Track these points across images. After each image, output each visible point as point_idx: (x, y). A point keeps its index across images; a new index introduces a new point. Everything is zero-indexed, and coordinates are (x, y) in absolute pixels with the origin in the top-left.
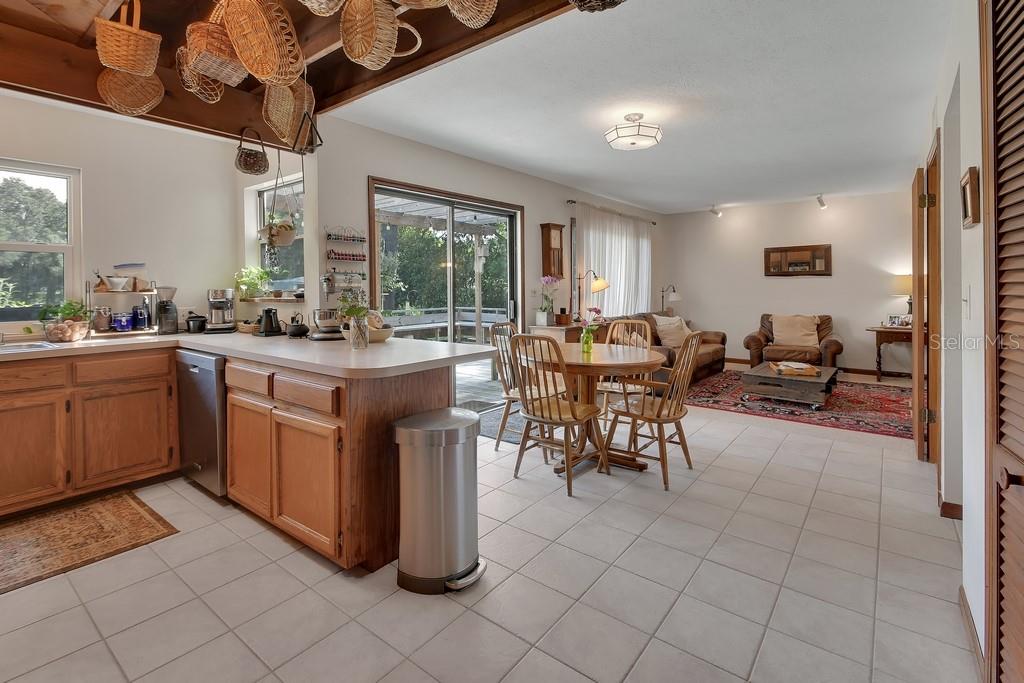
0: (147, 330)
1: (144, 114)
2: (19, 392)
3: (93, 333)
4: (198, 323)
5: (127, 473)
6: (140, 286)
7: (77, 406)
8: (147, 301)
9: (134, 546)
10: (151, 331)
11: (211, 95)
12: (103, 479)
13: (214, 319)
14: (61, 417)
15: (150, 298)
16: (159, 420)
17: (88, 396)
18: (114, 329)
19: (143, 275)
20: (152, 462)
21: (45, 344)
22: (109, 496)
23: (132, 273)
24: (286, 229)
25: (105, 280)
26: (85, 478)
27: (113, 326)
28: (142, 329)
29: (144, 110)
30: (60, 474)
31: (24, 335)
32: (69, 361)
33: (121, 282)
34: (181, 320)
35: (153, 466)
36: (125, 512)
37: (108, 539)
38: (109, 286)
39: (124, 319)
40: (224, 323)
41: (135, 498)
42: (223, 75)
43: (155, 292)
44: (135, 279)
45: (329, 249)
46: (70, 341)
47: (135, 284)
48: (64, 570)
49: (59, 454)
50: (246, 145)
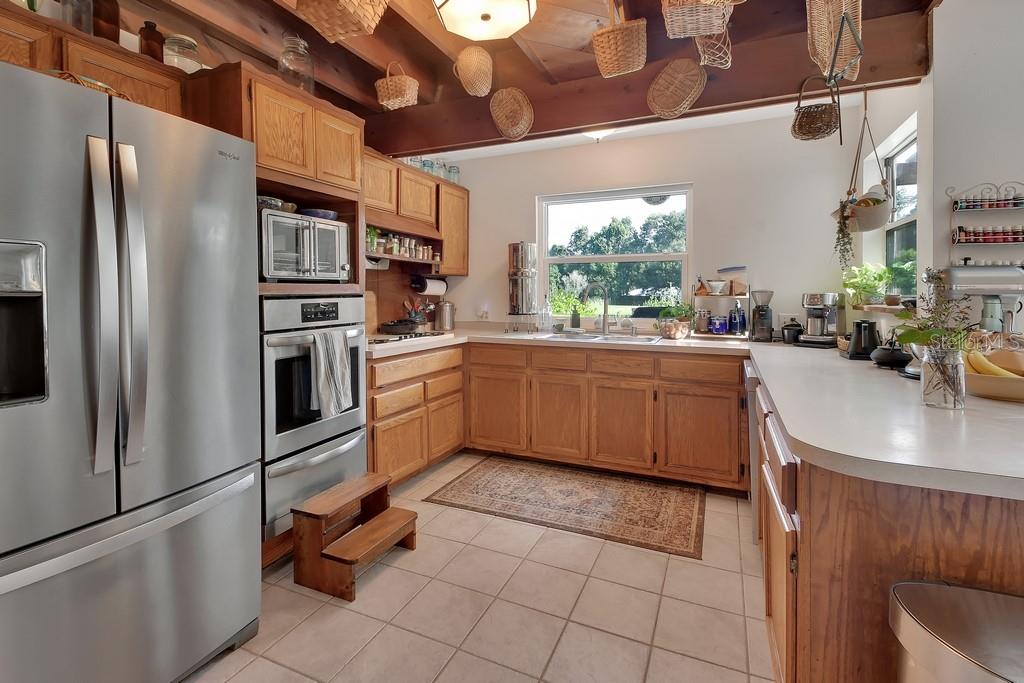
0: (739, 336)
1: (687, 111)
2: (624, 375)
3: (692, 333)
4: (792, 332)
5: (698, 473)
6: (737, 290)
7: (661, 397)
8: (739, 306)
9: (660, 549)
10: (742, 337)
11: (721, 58)
12: (681, 471)
13: (812, 329)
14: (649, 402)
15: (744, 303)
16: (730, 431)
17: (668, 390)
18: (710, 331)
19: (741, 278)
20: (723, 473)
21: (657, 338)
22: (687, 489)
23: (728, 277)
24: (868, 205)
25: (705, 282)
26: (666, 464)
27: (709, 328)
28: (735, 334)
29: (685, 107)
30: (648, 453)
31: (653, 329)
32: (656, 356)
33: (719, 286)
34: (776, 327)
35: (723, 477)
36: (684, 511)
37: (650, 529)
38: (709, 290)
39: (717, 322)
40: (822, 334)
41: (703, 502)
42: (702, 25)
43: (748, 296)
44: (732, 282)
45: (955, 226)
46: (674, 339)
47: (731, 287)
48: (607, 538)
49: (648, 436)
50: (804, 103)
